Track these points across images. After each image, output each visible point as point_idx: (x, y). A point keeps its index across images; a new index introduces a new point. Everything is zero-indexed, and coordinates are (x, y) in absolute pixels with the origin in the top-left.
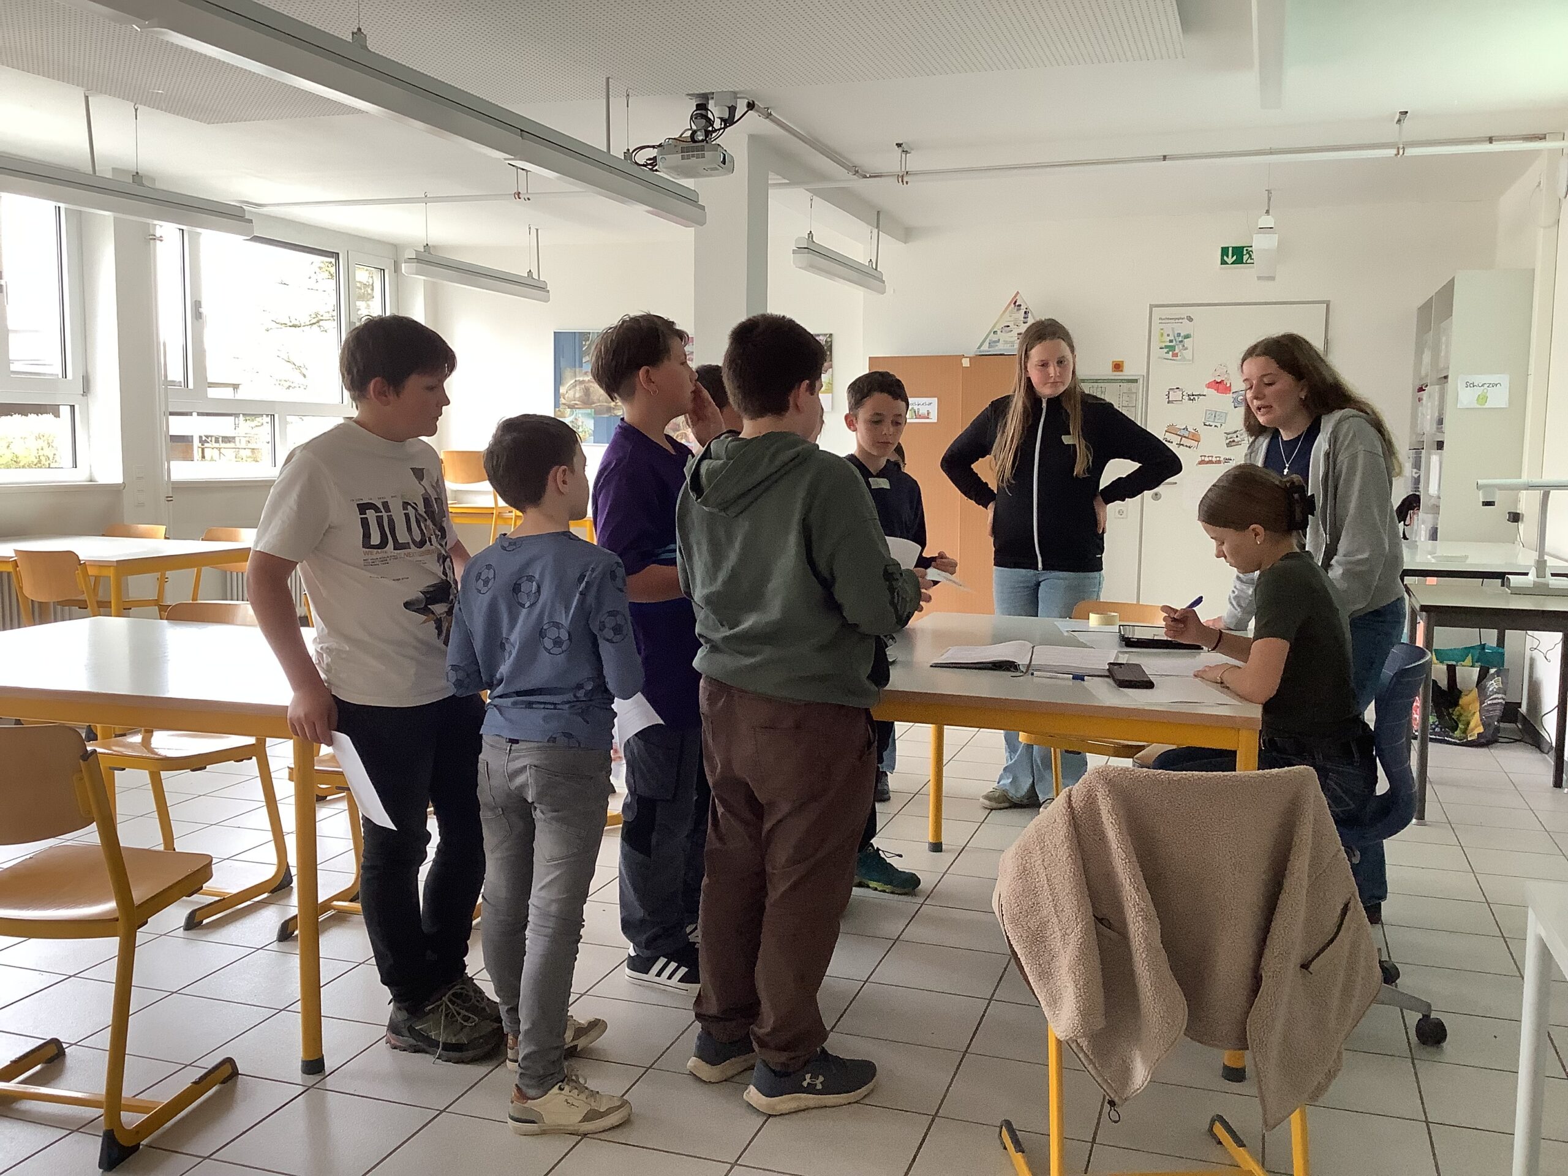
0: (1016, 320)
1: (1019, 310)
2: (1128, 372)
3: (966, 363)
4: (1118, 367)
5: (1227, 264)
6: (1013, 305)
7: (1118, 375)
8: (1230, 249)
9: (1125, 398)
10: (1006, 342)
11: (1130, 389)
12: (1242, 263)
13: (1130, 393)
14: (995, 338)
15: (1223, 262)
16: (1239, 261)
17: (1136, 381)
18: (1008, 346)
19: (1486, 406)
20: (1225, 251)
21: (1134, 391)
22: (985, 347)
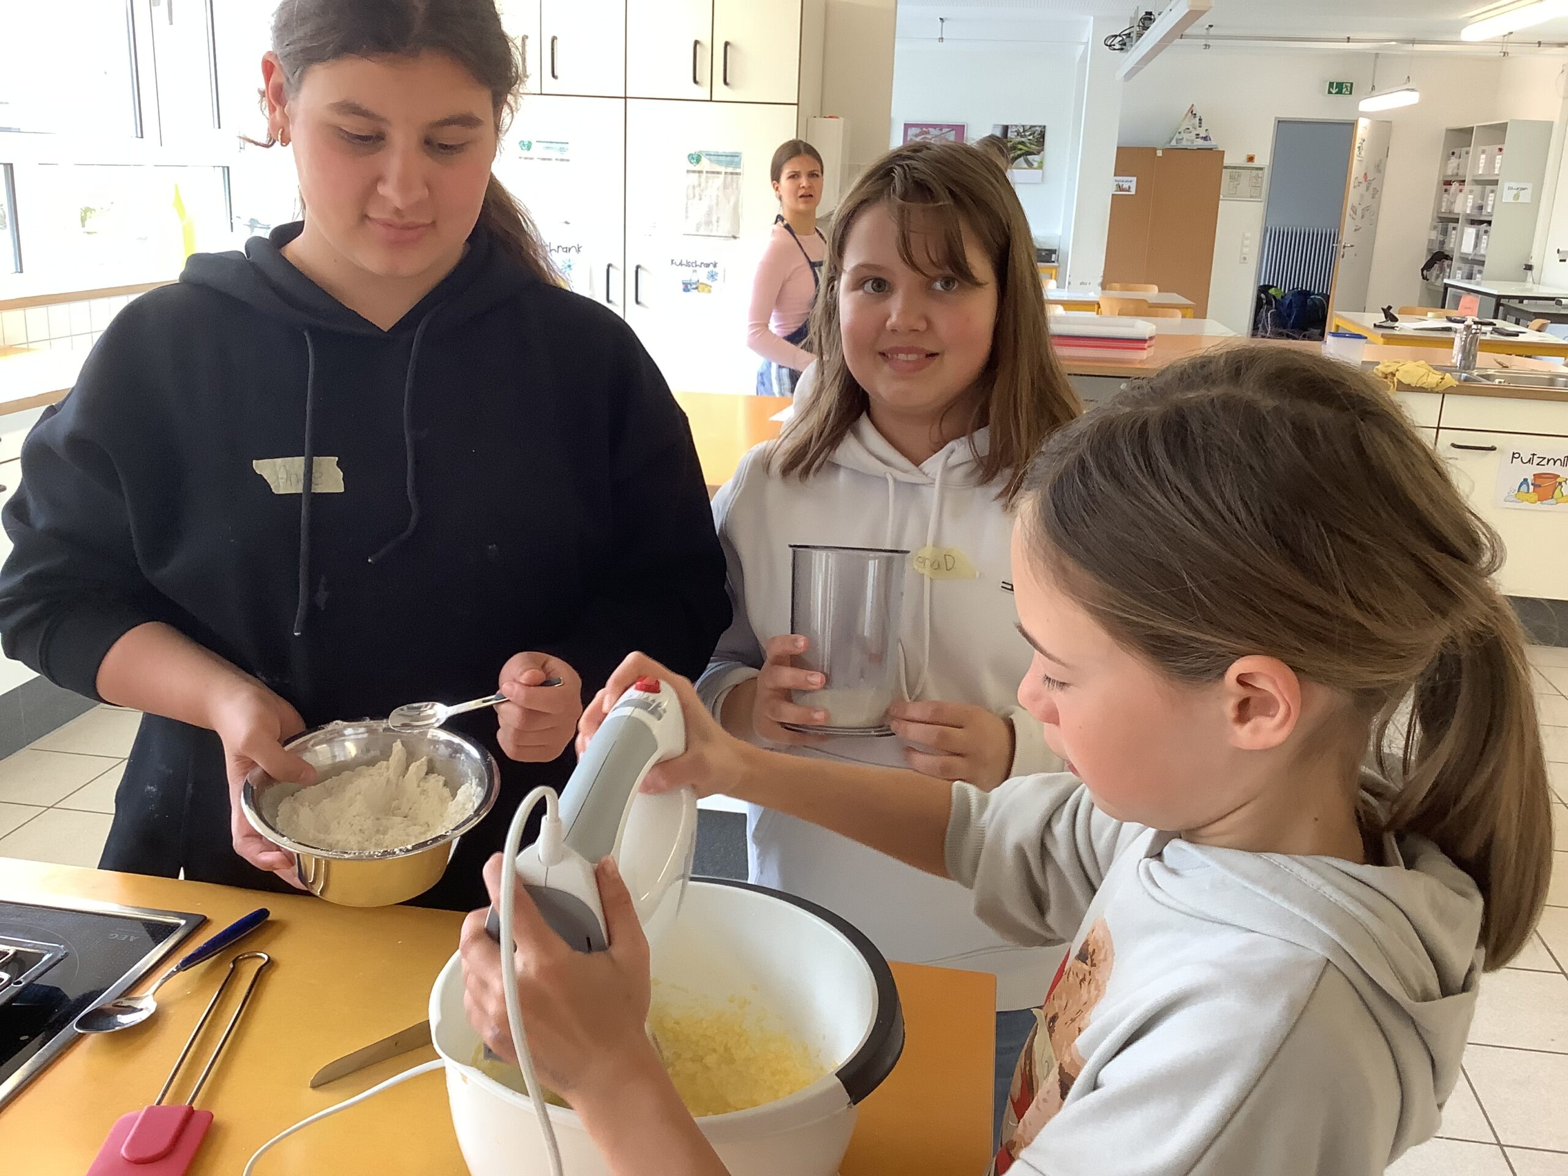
0: (1194, 124)
1: (1195, 117)
2: (1257, 163)
3: (1159, 153)
4: (1251, 159)
5: (1332, 93)
6: (1190, 114)
7: (1250, 165)
8: (1335, 84)
9: (1254, 180)
10: (1188, 140)
11: (1258, 174)
12: (1341, 93)
13: (1257, 177)
14: (1178, 136)
15: (1330, 92)
16: (1340, 92)
17: (1261, 169)
18: (1189, 143)
19: (1519, 201)
20: (1331, 84)
21: (1260, 175)
22: (1174, 143)
